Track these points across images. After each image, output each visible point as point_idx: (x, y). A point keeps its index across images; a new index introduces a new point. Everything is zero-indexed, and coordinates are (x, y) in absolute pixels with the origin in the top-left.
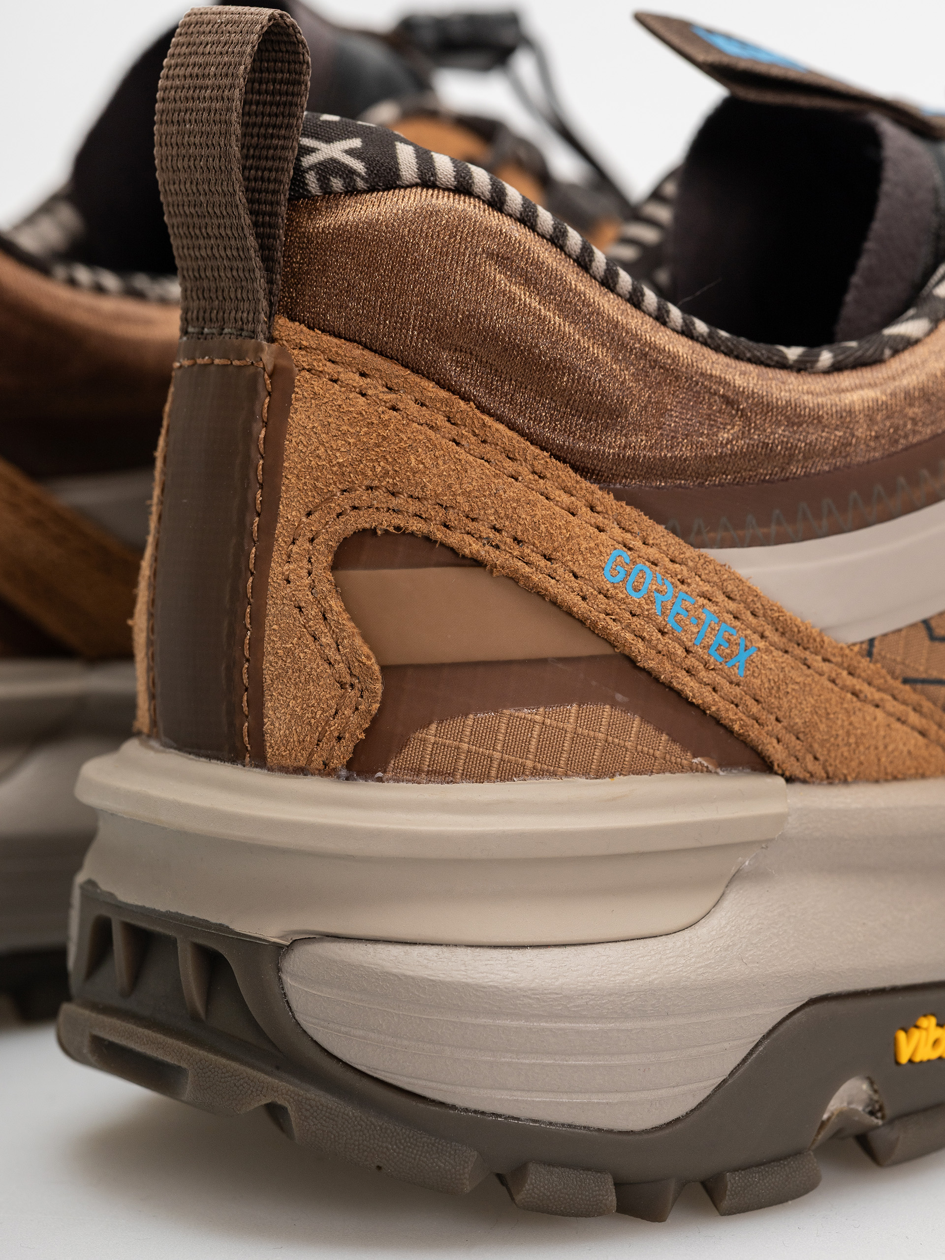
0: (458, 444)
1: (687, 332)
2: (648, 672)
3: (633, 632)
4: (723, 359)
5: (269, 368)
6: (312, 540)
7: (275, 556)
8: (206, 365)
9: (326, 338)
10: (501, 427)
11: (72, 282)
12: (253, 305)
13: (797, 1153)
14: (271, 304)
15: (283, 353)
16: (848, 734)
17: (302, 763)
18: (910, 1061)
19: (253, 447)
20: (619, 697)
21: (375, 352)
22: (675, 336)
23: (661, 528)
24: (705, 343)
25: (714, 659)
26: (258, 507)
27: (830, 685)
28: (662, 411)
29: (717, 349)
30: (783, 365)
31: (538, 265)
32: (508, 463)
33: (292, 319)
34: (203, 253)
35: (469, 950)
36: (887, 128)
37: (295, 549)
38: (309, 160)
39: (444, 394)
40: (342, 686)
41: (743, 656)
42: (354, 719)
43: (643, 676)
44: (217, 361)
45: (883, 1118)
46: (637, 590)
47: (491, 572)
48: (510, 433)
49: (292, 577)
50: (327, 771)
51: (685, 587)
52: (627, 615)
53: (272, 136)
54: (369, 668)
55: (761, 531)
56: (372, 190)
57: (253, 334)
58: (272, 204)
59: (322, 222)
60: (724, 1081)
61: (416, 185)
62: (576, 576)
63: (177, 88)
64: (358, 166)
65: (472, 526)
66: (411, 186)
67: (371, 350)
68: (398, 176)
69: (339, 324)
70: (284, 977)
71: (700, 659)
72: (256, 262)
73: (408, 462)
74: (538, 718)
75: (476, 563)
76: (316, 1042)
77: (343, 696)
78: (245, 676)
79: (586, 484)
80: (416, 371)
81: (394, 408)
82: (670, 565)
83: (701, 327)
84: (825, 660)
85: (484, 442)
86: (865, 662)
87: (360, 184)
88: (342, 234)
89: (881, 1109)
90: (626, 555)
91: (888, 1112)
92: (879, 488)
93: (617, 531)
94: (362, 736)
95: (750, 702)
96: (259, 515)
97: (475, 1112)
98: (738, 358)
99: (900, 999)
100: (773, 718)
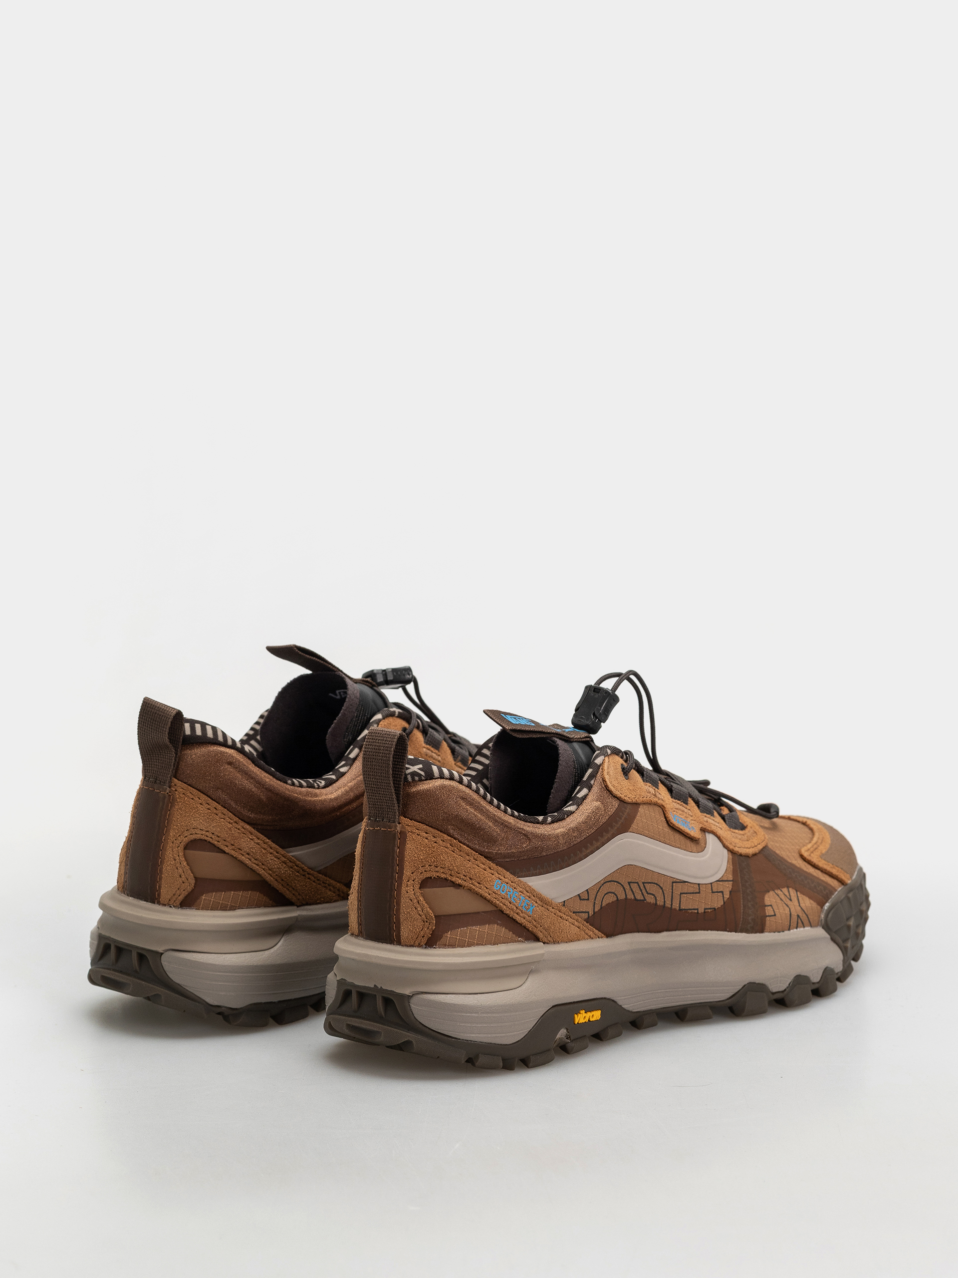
0: (454, 852)
1: (512, 815)
2: (506, 914)
3: (502, 903)
4: (523, 823)
5: (399, 832)
6: (413, 881)
7: (403, 885)
8: (378, 830)
9: (415, 823)
10: (465, 847)
11: (293, 784)
12: (393, 814)
13: (549, 1050)
14: (399, 813)
15: (403, 827)
16: (559, 929)
17: (412, 944)
18: (578, 1023)
19: (395, 854)
20: (499, 922)
21: (430, 826)
22: (509, 817)
23: (508, 873)
24: (517, 818)
25: (524, 910)
26: (397, 871)
27: (554, 915)
28: (507, 838)
29: (520, 820)
30: (538, 822)
31: (473, 800)
32: (467, 857)
33: (405, 817)
34: (377, 798)
35: (463, 995)
36: (559, 742)
37: (409, 883)
38: (408, 771)
39: (449, 838)
40: (424, 922)
41: (531, 909)
42: (428, 931)
43: (505, 916)
44: (382, 829)
45: (570, 1040)
46: (503, 891)
47: (464, 888)
48: (468, 848)
49: (408, 891)
50: (419, 946)
51: (515, 890)
52: (501, 899)
53: (397, 765)
54: (432, 916)
55: (534, 872)
56: (426, 780)
57: (394, 822)
58: (398, 784)
59: (414, 789)
60: (531, 1030)
61: (439, 778)
62: (487, 888)
63: (370, 752)
64: (422, 773)
65: (458, 875)
66: (437, 778)
67: (428, 826)
68: (434, 776)
69: (419, 818)
70: (411, 1004)
71: (520, 910)
72: (395, 802)
73: (441, 858)
74: (477, 929)
75: (459, 886)
76: (420, 1023)
77: (424, 925)
78: (395, 919)
79: (488, 862)
80: (441, 832)
81: (435, 842)
82: (511, 884)
83: (516, 813)
84: (553, 908)
85: (461, 851)
86: (563, 908)
87: (423, 778)
88: (418, 792)
89: (570, 1037)
90: (500, 882)
91: (572, 1038)
92: (566, 858)
93: (497, 874)
94: (430, 936)
95: (534, 922)
96: (397, 873)
97: (465, 1040)
98: (526, 822)
99: (576, 1005)
100: (539, 926)
